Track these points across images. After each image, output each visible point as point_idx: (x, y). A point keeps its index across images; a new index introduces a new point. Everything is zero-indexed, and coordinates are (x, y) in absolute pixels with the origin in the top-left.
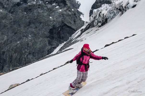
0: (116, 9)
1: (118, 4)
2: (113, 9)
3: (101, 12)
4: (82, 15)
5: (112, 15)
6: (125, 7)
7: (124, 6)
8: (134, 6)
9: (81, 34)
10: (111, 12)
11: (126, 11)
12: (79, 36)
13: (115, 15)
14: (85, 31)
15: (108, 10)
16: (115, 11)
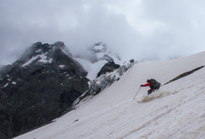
0: (107, 80)
1: (108, 77)
2: (105, 80)
3: (95, 83)
4: (89, 82)
5: (104, 85)
6: (112, 80)
7: (111, 78)
8: (118, 79)
9: (79, 101)
10: (103, 83)
11: (112, 83)
12: (78, 103)
13: (106, 85)
14: (82, 99)
15: (101, 81)
16: (106, 82)
